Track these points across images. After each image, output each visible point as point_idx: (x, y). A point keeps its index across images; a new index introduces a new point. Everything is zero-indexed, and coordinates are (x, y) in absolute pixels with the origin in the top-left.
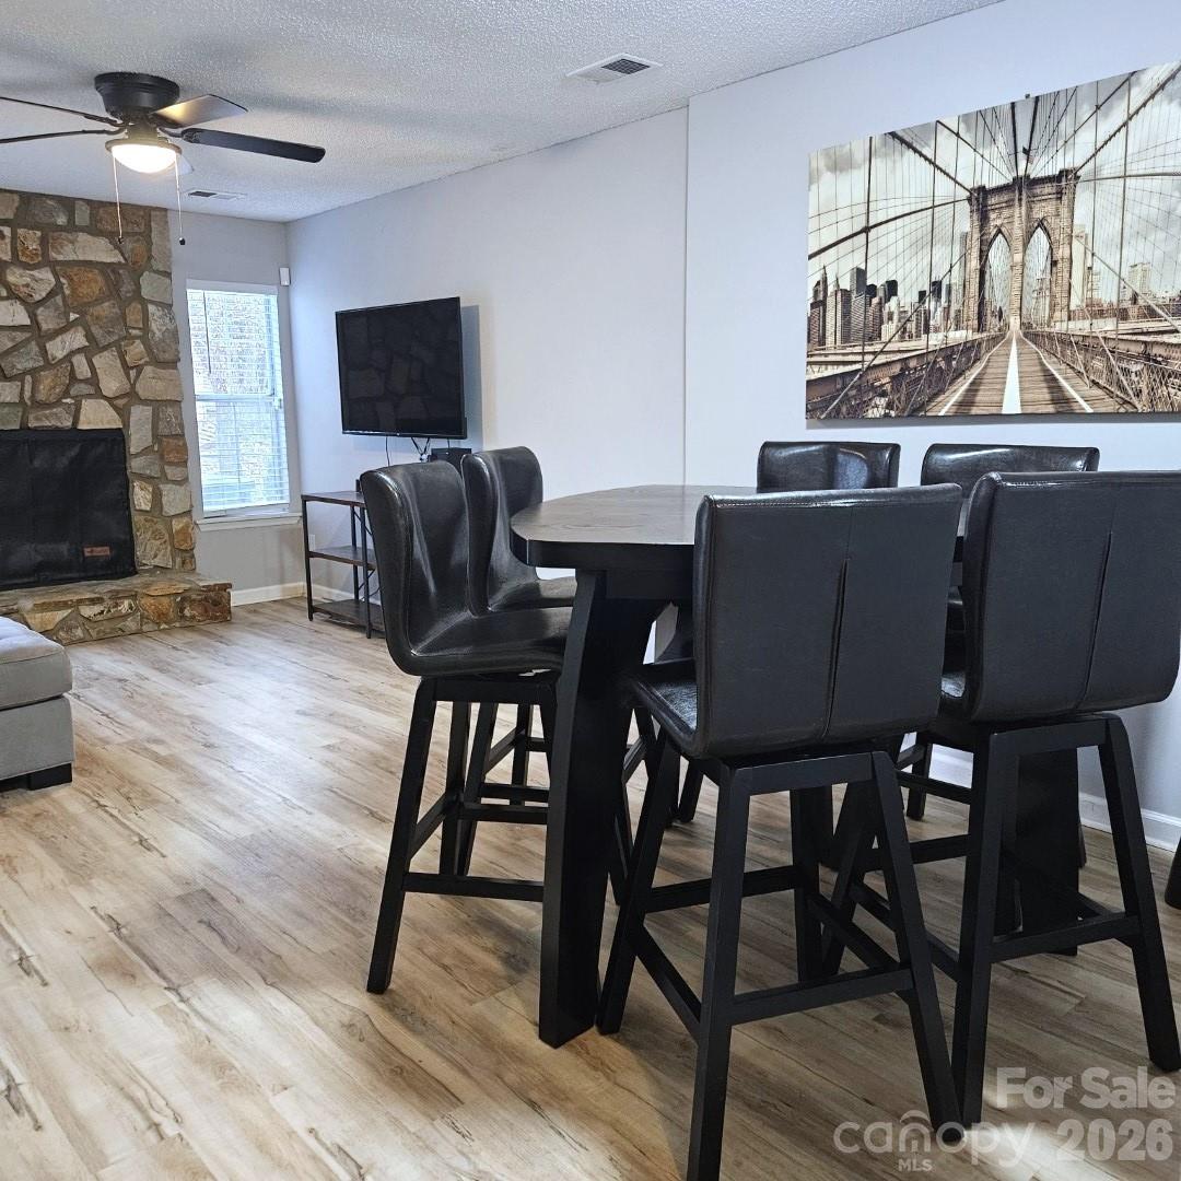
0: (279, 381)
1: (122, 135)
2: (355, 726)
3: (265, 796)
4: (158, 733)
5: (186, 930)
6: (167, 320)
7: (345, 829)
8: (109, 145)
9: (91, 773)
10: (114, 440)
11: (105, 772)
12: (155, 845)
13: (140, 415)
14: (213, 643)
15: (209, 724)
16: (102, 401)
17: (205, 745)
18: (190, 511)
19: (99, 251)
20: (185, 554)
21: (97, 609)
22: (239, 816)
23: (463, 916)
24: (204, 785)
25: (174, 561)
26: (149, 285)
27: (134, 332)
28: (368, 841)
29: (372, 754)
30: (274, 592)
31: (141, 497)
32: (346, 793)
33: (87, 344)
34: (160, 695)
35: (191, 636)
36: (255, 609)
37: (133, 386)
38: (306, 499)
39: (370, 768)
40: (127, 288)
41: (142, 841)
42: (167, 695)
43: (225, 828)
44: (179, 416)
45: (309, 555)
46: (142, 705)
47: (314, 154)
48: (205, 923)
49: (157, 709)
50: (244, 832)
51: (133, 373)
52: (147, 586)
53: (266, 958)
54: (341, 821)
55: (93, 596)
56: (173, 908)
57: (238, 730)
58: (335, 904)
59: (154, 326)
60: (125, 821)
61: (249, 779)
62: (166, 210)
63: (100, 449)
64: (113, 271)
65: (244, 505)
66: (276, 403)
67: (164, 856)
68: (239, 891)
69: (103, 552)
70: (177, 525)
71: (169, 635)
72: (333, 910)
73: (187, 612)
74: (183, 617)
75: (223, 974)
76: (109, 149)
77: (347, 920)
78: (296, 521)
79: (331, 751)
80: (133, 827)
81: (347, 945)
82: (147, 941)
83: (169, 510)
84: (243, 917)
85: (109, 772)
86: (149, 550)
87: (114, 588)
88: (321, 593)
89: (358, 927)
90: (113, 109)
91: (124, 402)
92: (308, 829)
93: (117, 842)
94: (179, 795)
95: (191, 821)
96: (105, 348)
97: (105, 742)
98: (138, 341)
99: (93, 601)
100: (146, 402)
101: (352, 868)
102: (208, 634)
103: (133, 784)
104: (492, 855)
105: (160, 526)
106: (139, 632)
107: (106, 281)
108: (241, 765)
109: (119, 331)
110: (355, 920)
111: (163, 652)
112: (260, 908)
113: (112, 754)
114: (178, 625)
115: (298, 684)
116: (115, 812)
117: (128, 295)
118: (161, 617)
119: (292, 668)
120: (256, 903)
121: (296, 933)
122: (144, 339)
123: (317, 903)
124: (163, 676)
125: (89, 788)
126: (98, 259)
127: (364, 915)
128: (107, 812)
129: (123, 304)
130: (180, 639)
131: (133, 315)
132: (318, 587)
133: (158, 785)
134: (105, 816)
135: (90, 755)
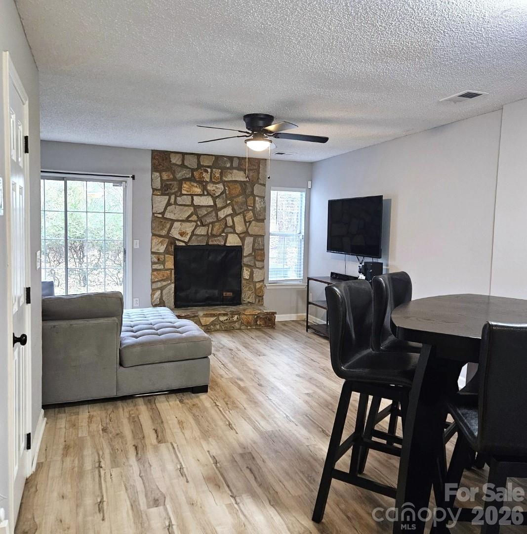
0: (303, 228)
1: (251, 137)
2: (320, 386)
3: (279, 412)
4: (242, 376)
5: (241, 470)
6: (262, 203)
7: (311, 436)
8: (246, 141)
9: (215, 390)
10: (238, 250)
11: (219, 390)
12: (234, 427)
13: (249, 240)
14: (267, 337)
15: (261, 374)
16: (235, 235)
17: (259, 385)
18: (263, 280)
19: (239, 176)
20: (260, 298)
21: (225, 318)
22: (268, 420)
23: (359, 493)
24: (256, 403)
25: (256, 301)
26: (257, 190)
27: (250, 208)
28: (320, 444)
29: (326, 401)
30: (293, 317)
31: (246, 274)
32: (313, 418)
33: (232, 212)
34: (243, 358)
35: (259, 333)
36: (285, 323)
37: (247, 229)
38: (309, 279)
39: (325, 408)
40: (248, 191)
41: (230, 424)
42: (247, 359)
43: (262, 425)
44: (263, 241)
45: (308, 303)
46: (237, 362)
47: (324, 140)
48: (249, 469)
49: (242, 365)
50: (269, 428)
51: (248, 224)
52: (245, 310)
53: (272, 492)
54: (309, 432)
55: (225, 312)
56: (238, 458)
57: (272, 380)
58: (302, 472)
59: (257, 206)
60: (224, 414)
61: (274, 404)
62: (266, 159)
63: (233, 253)
64: (245, 184)
65: (284, 279)
66: (301, 237)
67: (237, 433)
68: (265, 457)
69: (230, 294)
70: (258, 286)
71: (250, 331)
72: (301, 475)
73: (258, 323)
74: (257, 324)
75: (254, 495)
76: (246, 143)
77: (307, 482)
78: (305, 287)
79: (309, 396)
80: (227, 417)
81: (305, 494)
82: (226, 472)
83: (256, 279)
84: (264, 469)
85: (221, 391)
86: (247, 295)
87: (233, 310)
88: (313, 319)
89: (311, 486)
90: (249, 127)
91: (243, 236)
92: (295, 432)
93: (220, 423)
94: (246, 406)
95: (248, 419)
96: (239, 214)
97: (222, 376)
98: (251, 211)
99: (224, 315)
100: (251, 236)
101: (312, 457)
102: (265, 333)
103: (229, 397)
104: (376, 464)
105: (252, 286)
106: (240, 329)
107: (241, 188)
108: (271, 397)
109: (244, 207)
110: (311, 483)
111: (247, 339)
112: (272, 467)
113: (223, 382)
114: (254, 327)
115: (298, 361)
116: (221, 409)
117: (249, 193)
118: (248, 324)
119: (297, 353)
120: (271, 465)
121: (286, 483)
122: (253, 211)
123: (295, 470)
124: (246, 350)
125: (213, 396)
126: (239, 180)
127: (314, 481)
128: (218, 408)
129: (247, 197)
130: (254, 334)
131: (250, 202)
132: (312, 316)
133: (238, 400)
134: (218, 410)
135: (216, 382)
